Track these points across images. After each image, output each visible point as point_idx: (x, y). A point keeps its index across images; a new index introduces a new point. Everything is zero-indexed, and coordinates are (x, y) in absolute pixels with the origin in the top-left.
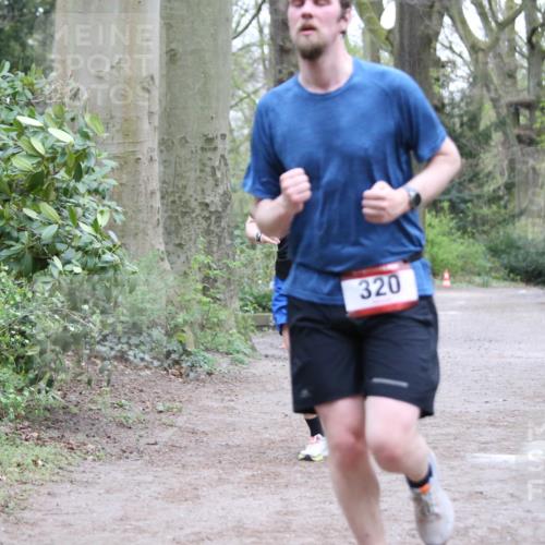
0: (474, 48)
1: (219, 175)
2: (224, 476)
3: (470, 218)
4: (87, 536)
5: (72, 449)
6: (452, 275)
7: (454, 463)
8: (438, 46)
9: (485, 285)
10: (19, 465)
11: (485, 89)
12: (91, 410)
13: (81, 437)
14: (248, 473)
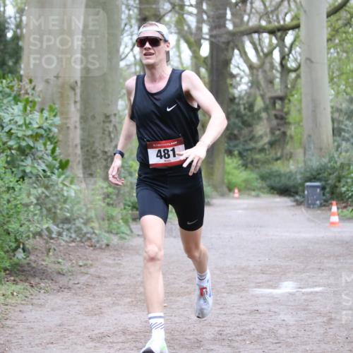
0: (251, 67)
1: (112, 136)
2: (116, 302)
3: (249, 159)
4: (41, 335)
5: (32, 286)
6: (240, 191)
7: (243, 294)
8: (232, 66)
9: (258, 196)
10: (4, 295)
11: (257, 90)
12: (42, 265)
13: (37, 280)
14: (129, 300)
